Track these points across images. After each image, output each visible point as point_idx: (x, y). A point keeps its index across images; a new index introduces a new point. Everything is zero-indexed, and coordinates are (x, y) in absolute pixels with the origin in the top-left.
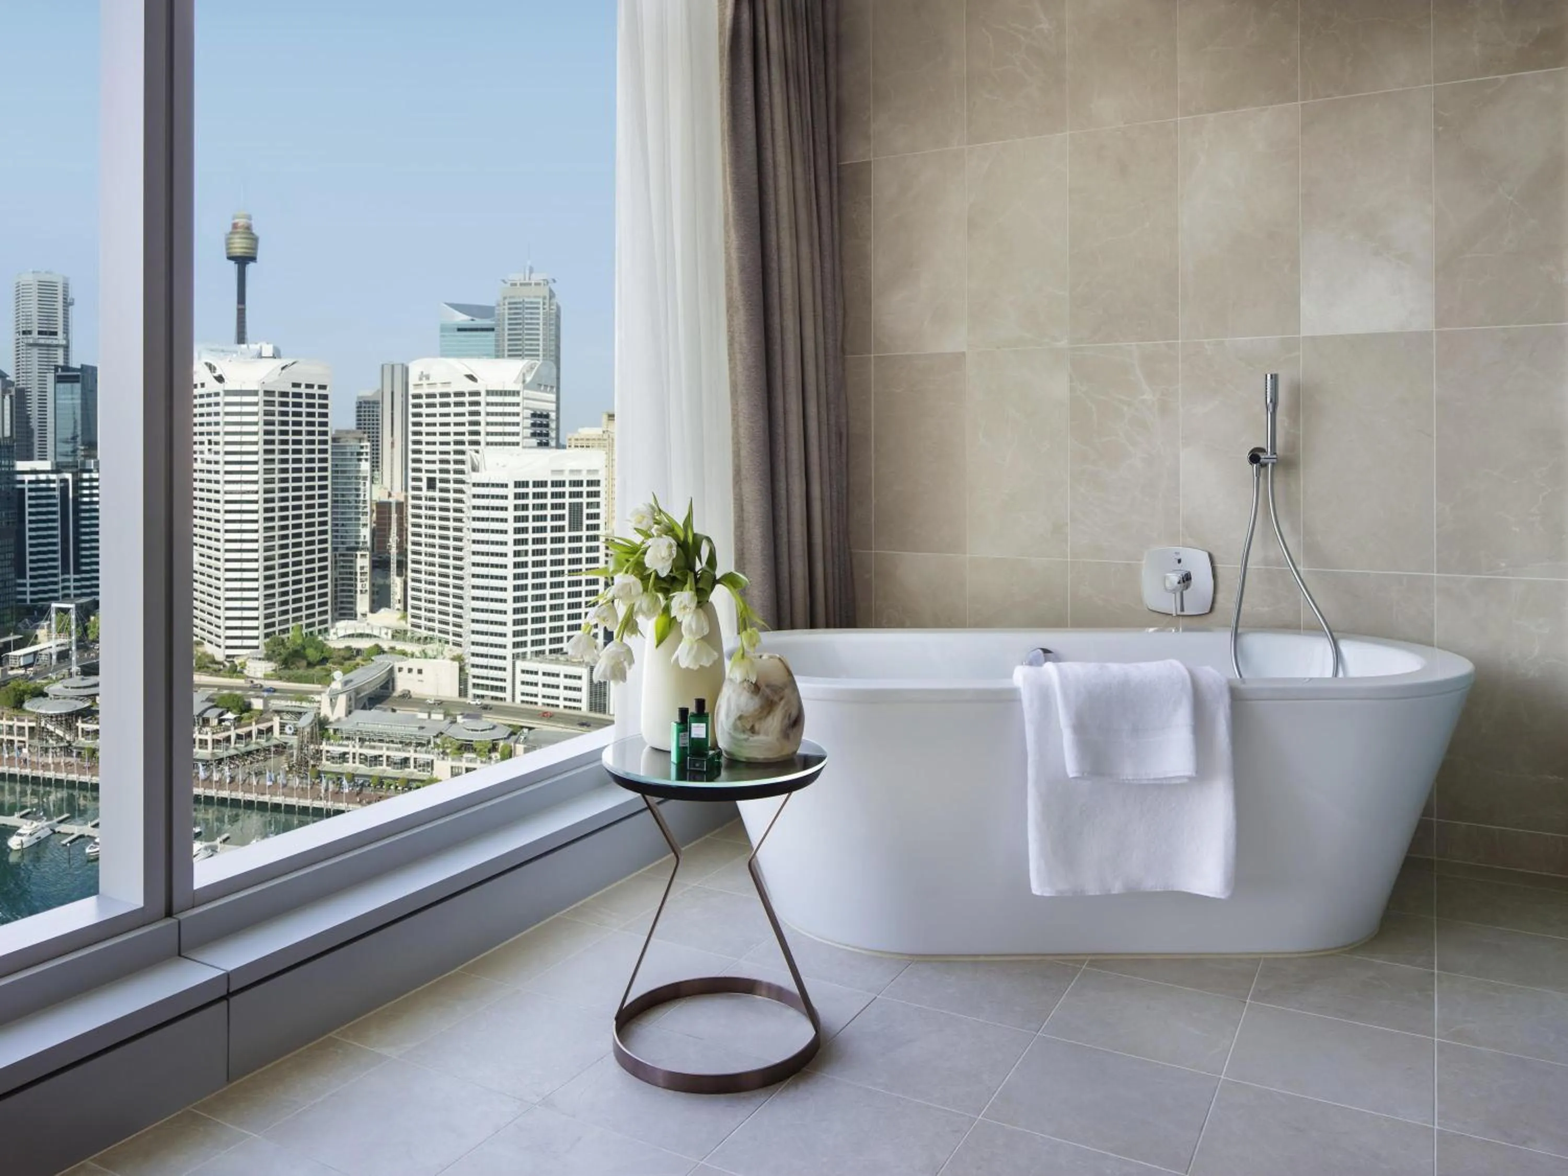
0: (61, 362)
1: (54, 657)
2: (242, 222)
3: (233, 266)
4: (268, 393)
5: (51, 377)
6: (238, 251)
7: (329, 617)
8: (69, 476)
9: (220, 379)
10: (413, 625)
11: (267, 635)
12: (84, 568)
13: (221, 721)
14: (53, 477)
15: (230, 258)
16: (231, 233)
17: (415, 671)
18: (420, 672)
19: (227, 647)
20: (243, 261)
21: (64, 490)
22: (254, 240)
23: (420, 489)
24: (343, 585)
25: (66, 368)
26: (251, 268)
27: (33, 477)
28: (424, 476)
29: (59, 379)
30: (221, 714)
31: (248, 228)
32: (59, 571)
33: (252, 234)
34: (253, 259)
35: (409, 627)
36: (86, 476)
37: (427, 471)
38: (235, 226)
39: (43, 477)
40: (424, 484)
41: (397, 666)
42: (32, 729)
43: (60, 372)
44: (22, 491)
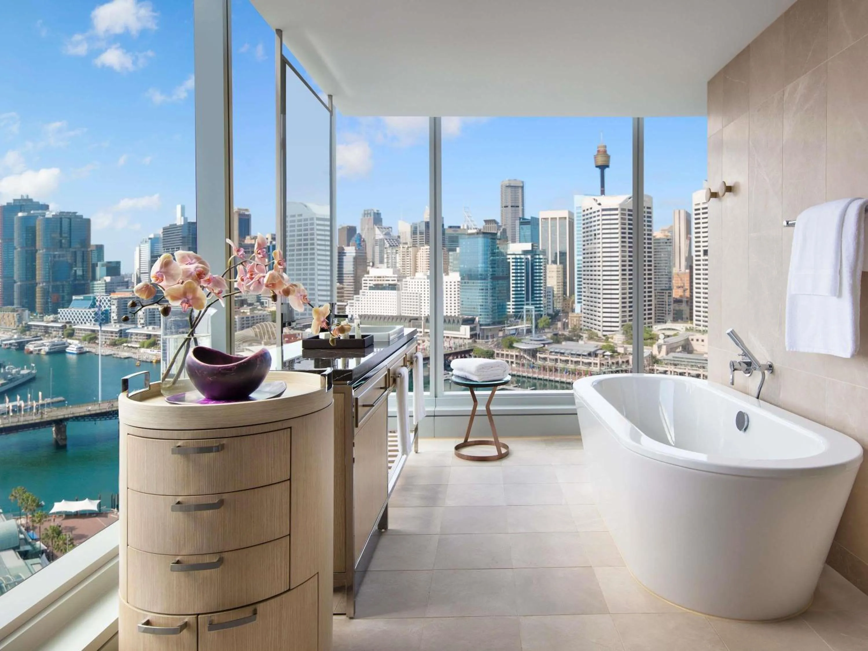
0: (521, 216)
1: (525, 331)
2: (602, 149)
3: (598, 170)
4: (623, 209)
5: (517, 222)
6: (600, 163)
7: (653, 320)
8: (529, 257)
9: (600, 204)
10: (696, 325)
11: (623, 326)
12: (536, 299)
13: (604, 356)
14: (522, 256)
15: (597, 167)
16: (597, 155)
17: (700, 340)
18: (703, 341)
19: (604, 331)
20: (603, 167)
21: (527, 263)
22: (608, 157)
23: (699, 256)
24: (659, 307)
25: (524, 219)
26: (607, 170)
27: (514, 256)
28: (702, 249)
29: (522, 223)
30: (604, 352)
31: (605, 152)
32: (525, 299)
33: (607, 154)
34: (608, 166)
35: (694, 326)
36: (537, 257)
37: (704, 246)
38: (598, 151)
39: (518, 257)
40: (701, 253)
41: (690, 338)
42: (517, 356)
43: (521, 220)
44: (509, 262)
